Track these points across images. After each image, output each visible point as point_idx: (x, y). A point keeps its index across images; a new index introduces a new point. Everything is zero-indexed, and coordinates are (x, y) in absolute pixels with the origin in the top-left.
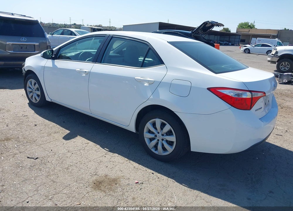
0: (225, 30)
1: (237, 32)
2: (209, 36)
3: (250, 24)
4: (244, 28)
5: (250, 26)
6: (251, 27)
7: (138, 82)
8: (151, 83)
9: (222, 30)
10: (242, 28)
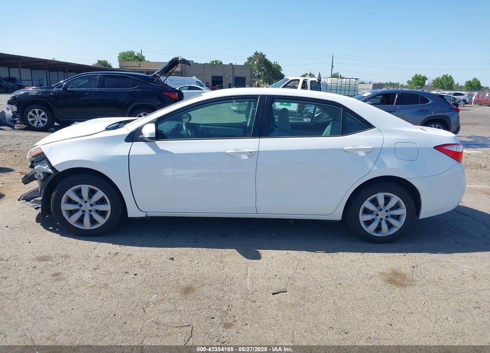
0: (102, 64)
1: (121, 67)
2: (66, 74)
3: (136, 54)
4: (128, 60)
5: (137, 57)
6: (140, 58)
7: (350, 153)
8: (368, 152)
9: (97, 64)
10: (126, 61)
